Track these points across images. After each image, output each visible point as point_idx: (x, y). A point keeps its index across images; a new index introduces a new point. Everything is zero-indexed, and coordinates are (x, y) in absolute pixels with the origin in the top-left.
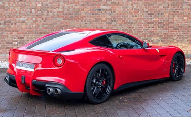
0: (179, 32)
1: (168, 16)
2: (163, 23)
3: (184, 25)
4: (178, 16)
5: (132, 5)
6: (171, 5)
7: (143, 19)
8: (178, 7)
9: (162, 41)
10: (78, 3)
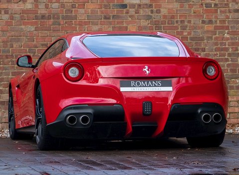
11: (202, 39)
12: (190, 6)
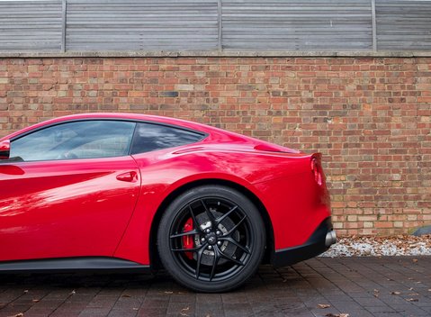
0: (407, 159)
1: (374, 113)
2: (359, 132)
3: (421, 138)
4: (403, 114)
5: (266, 81)
6: (382, 81)
7: (299, 120)
8: (403, 87)
9: (357, 185)
10: (111, 75)
11: (268, 134)
12: (255, 95)
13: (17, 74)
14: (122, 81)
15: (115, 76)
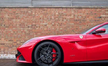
10: (85, 12)
13: (60, 12)
14: (87, 14)
15: (85, 13)
